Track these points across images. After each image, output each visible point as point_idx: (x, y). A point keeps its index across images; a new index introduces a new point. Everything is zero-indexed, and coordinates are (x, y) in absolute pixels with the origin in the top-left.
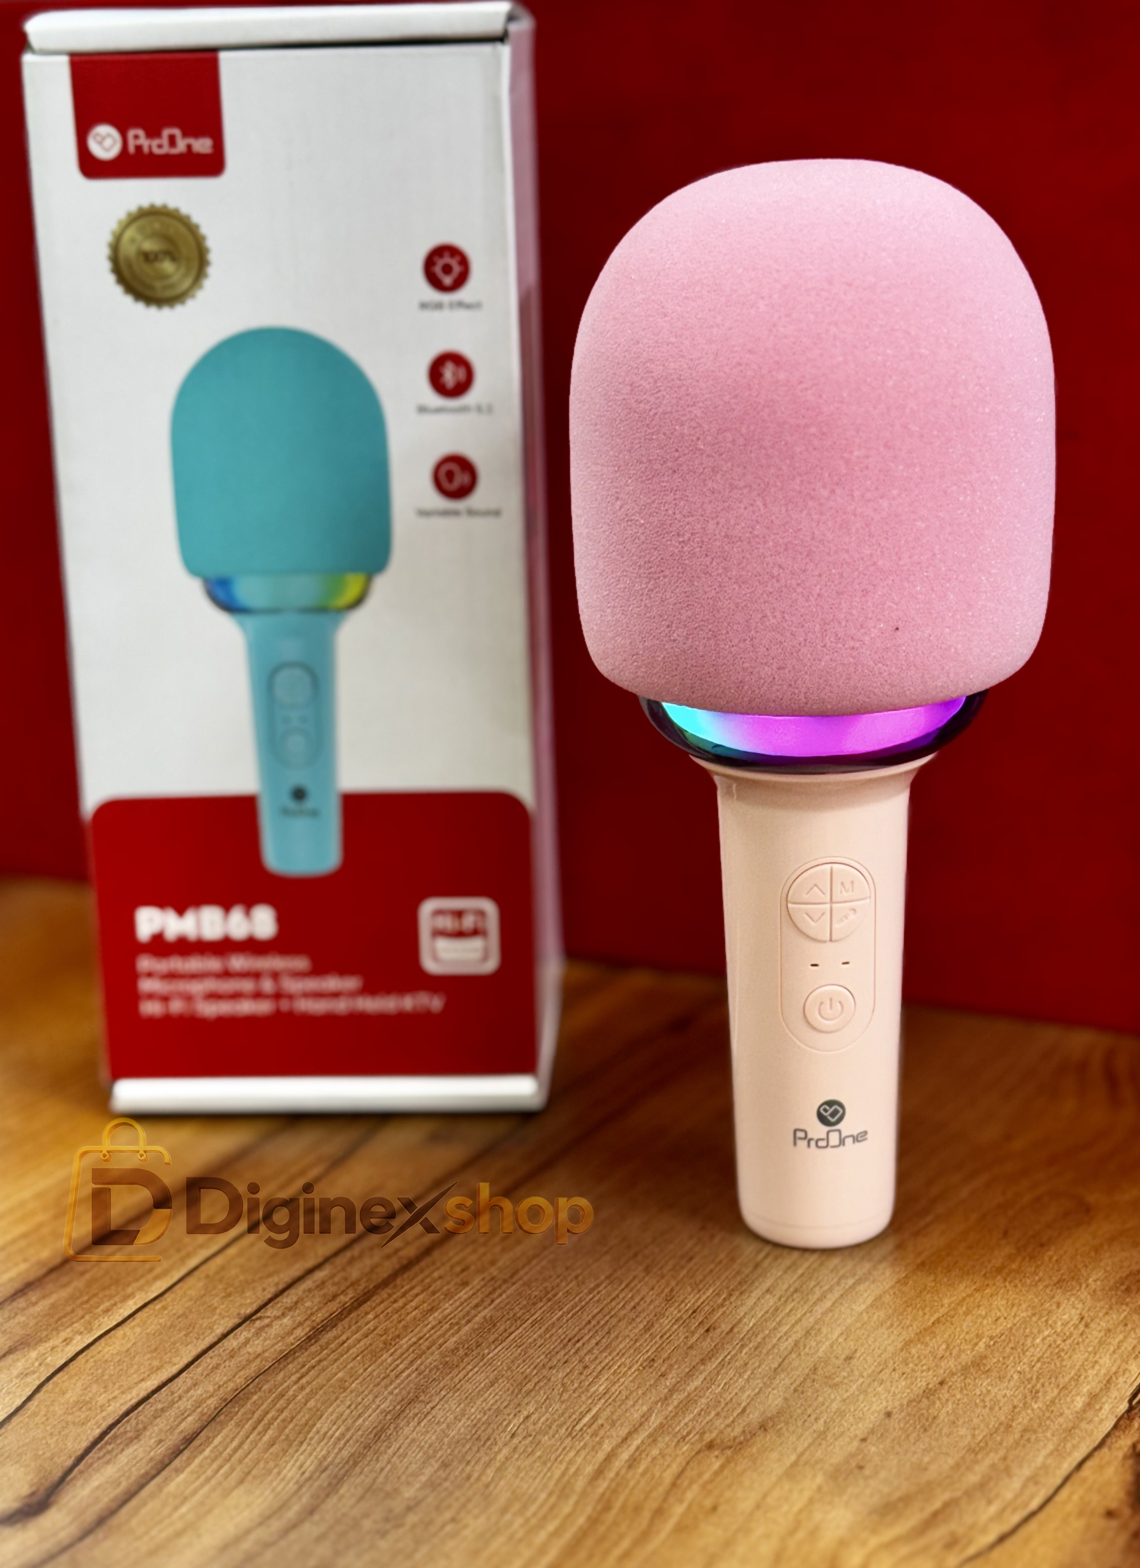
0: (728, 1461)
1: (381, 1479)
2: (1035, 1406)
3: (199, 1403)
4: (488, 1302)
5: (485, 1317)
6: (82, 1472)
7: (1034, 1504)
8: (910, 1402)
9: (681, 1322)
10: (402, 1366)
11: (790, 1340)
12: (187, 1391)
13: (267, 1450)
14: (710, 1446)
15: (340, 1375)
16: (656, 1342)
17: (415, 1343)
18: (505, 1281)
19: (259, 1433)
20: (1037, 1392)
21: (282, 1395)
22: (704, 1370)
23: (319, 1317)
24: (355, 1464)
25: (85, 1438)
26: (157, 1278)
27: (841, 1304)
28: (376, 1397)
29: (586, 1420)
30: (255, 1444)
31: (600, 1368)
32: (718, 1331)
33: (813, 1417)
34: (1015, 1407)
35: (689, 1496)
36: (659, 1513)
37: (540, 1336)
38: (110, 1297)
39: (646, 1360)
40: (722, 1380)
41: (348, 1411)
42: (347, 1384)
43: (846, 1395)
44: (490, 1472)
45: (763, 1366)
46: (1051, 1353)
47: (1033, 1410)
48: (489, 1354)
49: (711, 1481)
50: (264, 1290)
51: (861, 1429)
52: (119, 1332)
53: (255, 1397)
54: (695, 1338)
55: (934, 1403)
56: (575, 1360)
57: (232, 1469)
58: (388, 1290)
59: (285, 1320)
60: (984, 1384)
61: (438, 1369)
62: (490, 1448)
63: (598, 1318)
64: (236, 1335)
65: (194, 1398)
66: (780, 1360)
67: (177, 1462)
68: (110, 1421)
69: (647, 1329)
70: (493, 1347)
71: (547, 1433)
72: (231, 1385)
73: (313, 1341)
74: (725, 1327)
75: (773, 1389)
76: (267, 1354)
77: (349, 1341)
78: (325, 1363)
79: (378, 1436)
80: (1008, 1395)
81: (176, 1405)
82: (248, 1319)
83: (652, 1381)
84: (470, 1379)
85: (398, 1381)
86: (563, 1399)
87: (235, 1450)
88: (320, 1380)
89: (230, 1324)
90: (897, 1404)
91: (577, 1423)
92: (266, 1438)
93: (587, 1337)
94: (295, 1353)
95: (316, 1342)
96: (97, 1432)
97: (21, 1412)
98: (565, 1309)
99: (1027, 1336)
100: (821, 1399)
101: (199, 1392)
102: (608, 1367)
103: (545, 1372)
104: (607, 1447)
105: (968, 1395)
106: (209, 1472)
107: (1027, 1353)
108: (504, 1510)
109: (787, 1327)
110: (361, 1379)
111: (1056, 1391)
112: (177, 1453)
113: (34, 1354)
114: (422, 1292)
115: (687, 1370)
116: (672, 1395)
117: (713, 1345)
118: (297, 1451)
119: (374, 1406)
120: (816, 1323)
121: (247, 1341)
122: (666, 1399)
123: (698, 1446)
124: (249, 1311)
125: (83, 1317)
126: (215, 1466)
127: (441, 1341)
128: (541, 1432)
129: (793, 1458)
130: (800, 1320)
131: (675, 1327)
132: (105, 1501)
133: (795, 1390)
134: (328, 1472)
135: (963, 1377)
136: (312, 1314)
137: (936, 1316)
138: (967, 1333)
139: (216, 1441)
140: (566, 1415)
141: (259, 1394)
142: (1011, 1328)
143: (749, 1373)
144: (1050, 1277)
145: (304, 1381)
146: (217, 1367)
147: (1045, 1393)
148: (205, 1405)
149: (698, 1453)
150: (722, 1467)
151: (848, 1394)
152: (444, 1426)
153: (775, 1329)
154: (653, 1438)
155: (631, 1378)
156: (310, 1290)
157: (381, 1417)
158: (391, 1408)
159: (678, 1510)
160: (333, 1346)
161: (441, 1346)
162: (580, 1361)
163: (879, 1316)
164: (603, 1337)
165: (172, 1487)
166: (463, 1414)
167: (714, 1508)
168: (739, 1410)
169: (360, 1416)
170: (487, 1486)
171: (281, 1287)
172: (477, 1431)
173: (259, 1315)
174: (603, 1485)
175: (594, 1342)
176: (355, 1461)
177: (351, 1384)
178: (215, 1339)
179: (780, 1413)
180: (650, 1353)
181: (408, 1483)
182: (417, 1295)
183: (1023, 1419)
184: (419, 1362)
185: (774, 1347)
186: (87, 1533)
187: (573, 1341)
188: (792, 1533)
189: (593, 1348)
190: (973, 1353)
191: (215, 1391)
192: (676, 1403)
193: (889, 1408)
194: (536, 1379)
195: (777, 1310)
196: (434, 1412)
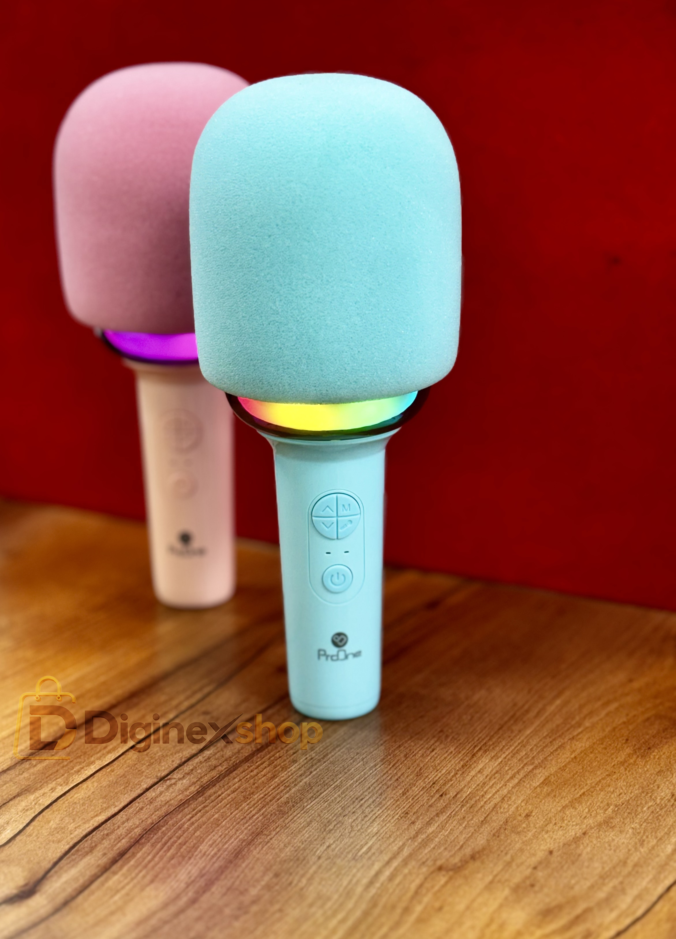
0: (451, 878)
1: (237, 883)
2: (642, 850)
3: (130, 831)
4: (308, 773)
5: (306, 783)
6: (56, 872)
7: (640, 912)
8: (564, 845)
9: (425, 790)
10: (254, 812)
11: (492, 803)
12: (123, 823)
13: (169, 861)
14: (440, 868)
15: (216, 816)
16: (409, 802)
17: (263, 798)
18: (319, 761)
19: (165, 851)
20: (644, 841)
21: (180, 828)
22: (438, 820)
23: (205, 779)
24: (222, 872)
25: (59, 851)
26: (109, 752)
27: (524, 782)
28: (237, 831)
29: (364, 849)
30: (161, 858)
31: (374, 817)
32: (448, 796)
33: (504, 852)
34: (629, 850)
35: (426, 900)
36: (407, 910)
37: (339, 796)
38: (80, 763)
39: (403, 813)
40: (449, 827)
41: (220, 839)
42: (220, 822)
43: (525, 839)
44: (304, 881)
45: (474, 819)
46: (653, 817)
47: (640, 852)
48: (307, 805)
49: (439, 891)
50: (173, 761)
51: (533, 861)
52: (84, 785)
53: (164, 829)
54: (433, 800)
55: (579, 847)
56: (359, 812)
57: (147, 873)
58: (248, 764)
59: (185, 781)
60: (611, 835)
61: (276, 815)
62: (305, 865)
63: (374, 785)
64: (154, 789)
65: (127, 828)
66: (485, 816)
67: (114, 868)
68: (76, 840)
69: (404, 794)
70: (310, 802)
71: (340, 857)
72: (150, 821)
73: (201, 794)
74: (452, 794)
75: (480, 834)
76: (172, 802)
77: (223, 795)
78: (207, 809)
79: (236, 856)
80: (625, 842)
81: (116, 832)
82: (162, 779)
83: (406, 827)
84: (295, 821)
85: (251, 821)
86: (351, 836)
87: (150, 862)
88: (204, 819)
89: (150, 782)
90: (556, 845)
91: (359, 851)
92: (169, 854)
93: (367, 798)
94: (189, 802)
95: (202, 795)
96: (67, 847)
97: (22, 833)
98: (355, 779)
99: (638, 806)
100: (509, 841)
101: (130, 824)
102: (379, 816)
103: (341, 819)
104: (377, 867)
105: (600, 842)
106: (133, 875)
107: (638, 816)
108: (311, 905)
109: (490, 795)
110: (228, 819)
111: (655, 841)
112: (114, 861)
113: (32, 797)
114: (269, 765)
115: (428, 820)
116: (417, 836)
117: (444, 804)
118: (187, 863)
119: (235, 836)
120: (509, 792)
121: (161, 793)
122: (414, 838)
123: (432, 869)
124: (164, 774)
125: (63, 775)
126: (137, 871)
127: (278, 797)
128: (337, 856)
129: (490, 878)
130: (498, 791)
131: (421, 793)
132: (69, 890)
133: (494, 835)
134: (205, 877)
135: (598, 830)
136: (201, 778)
137: (582, 791)
138: (602, 802)
139: (139, 855)
140: (353, 846)
141: (167, 826)
142: (629, 800)
143: (466, 823)
144: (654, 769)
145: (194, 819)
146: (142, 809)
147: (649, 842)
148: (133, 833)
149: (432, 872)
150: (446, 883)
151: (527, 838)
152: (277, 850)
153: (483, 796)
154: (405, 862)
155: (393, 824)
156: (201, 762)
157: (239, 844)
158: (246, 838)
159: (418, 909)
160: (212, 798)
161: (278, 800)
162: (363, 812)
163: (547, 790)
164: (377, 798)
165: (110, 883)
166: (289, 843)
167: (440, 909)
168: (458, 847)
169: (226, 843)
170: (302, 889)
171: (183, 760)
172: (297, 854)
173: (169, 777)
174: (373, 891)
175: (371, 800)
176: (222, 870)
177: (222, 822)
178: (142, 792)
179: (484, 849)
180: (405, 808)
181: (254, 886)
182: (266, 768)
183: (635, 857)
184: (264, 810)
185: (482, 807)
186: (57, 910)
187: (359, 799)
188: (488, 925)
189: (370, 804)
190: (605, 815)
191: (140, 824)
192: (420, 840)
193: (551, 849)
194: (335, 823)
195: (484, 784)
196: (271, 842)
